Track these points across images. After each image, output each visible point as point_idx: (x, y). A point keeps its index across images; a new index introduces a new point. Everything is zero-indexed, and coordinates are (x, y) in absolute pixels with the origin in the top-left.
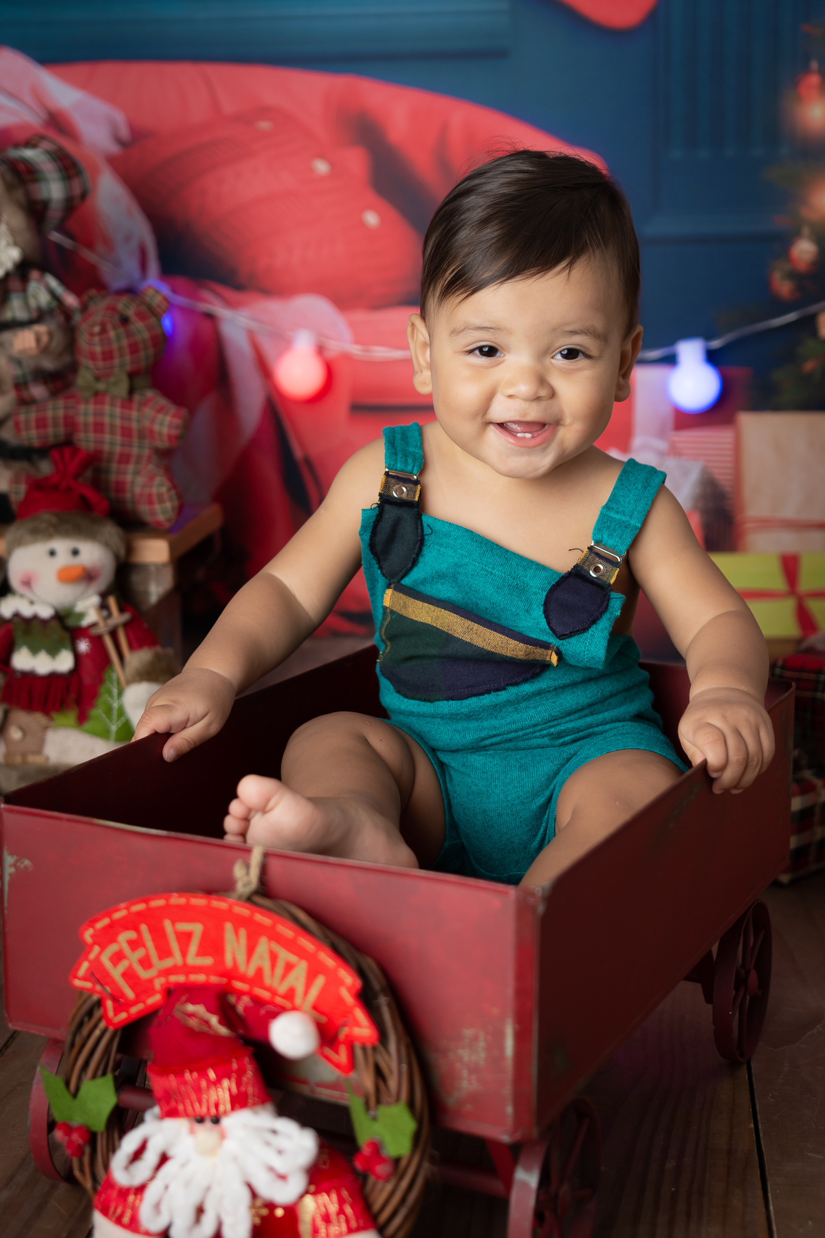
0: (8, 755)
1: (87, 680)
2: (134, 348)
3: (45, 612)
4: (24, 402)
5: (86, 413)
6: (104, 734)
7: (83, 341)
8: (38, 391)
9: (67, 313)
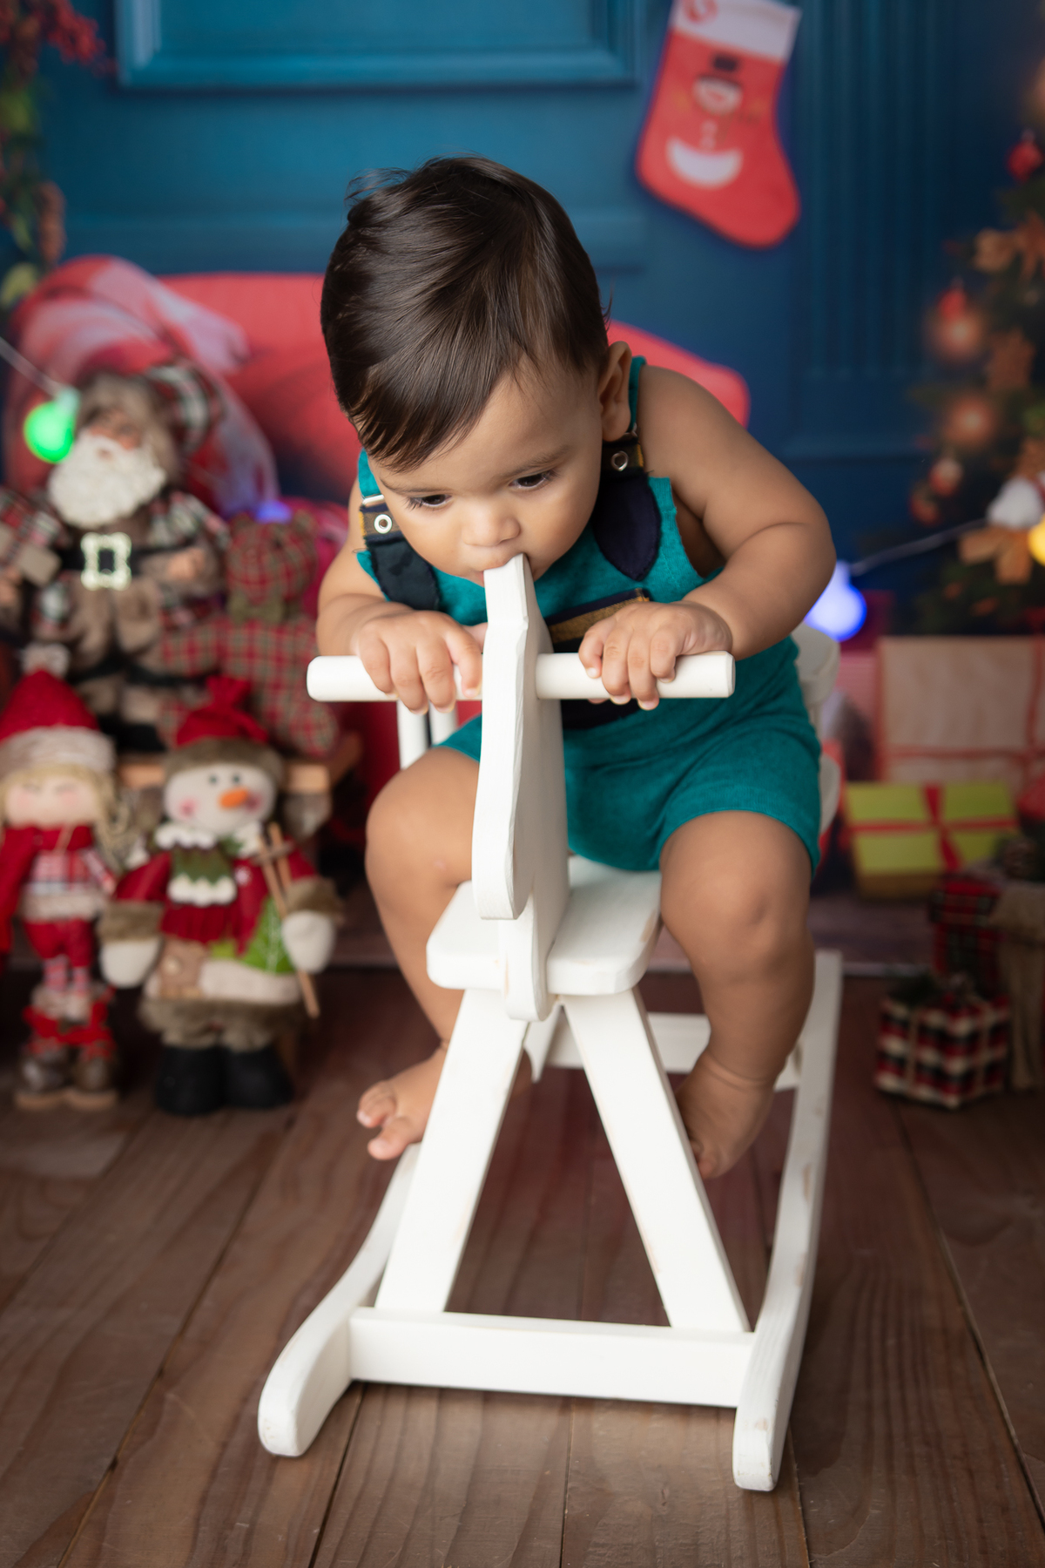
0: (163, 989)
1: (247, 910)
2: (289, 574)
3: (206, 840)
4: (171, 628)
5: (237, 639)
6: (261, 965)
7: (236, 565)
8: (183, 617)
9: (211, 538)
